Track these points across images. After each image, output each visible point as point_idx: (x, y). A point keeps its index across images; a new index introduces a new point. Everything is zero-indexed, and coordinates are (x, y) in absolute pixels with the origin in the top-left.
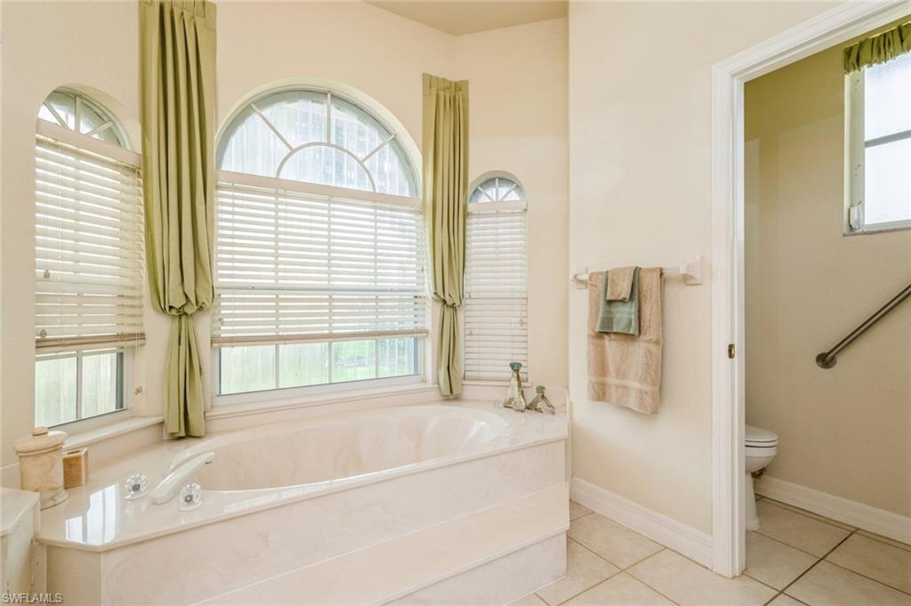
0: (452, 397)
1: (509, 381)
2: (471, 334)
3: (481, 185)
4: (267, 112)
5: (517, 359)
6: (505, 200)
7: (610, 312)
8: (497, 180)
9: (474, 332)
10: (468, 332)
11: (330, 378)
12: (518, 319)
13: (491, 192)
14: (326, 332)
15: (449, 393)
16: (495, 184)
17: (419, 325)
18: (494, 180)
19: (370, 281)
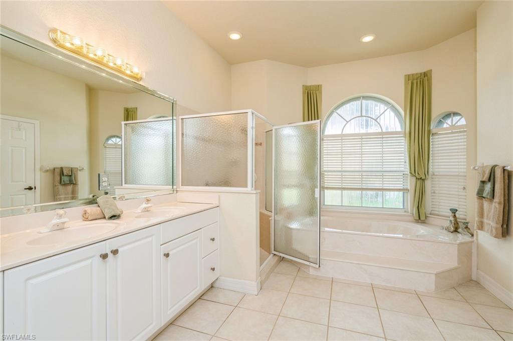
0: (420, 221)
1: (449, 217)
2: (434, 193)
3: (443, 118)
4: (339, 111)
5: (455, 207)
6: (456, 125)
7: (483, 187)
8: (452, 114)
9: (437, 192)
10: (433, 191)
11: (362, 205)
12: (462, 187)
13: (449, 121)
14: (360, 187)
15: (418, 219)
16: (451, 116)
17: (405, 187)
18: (450, 114)
19: (380, 168)
